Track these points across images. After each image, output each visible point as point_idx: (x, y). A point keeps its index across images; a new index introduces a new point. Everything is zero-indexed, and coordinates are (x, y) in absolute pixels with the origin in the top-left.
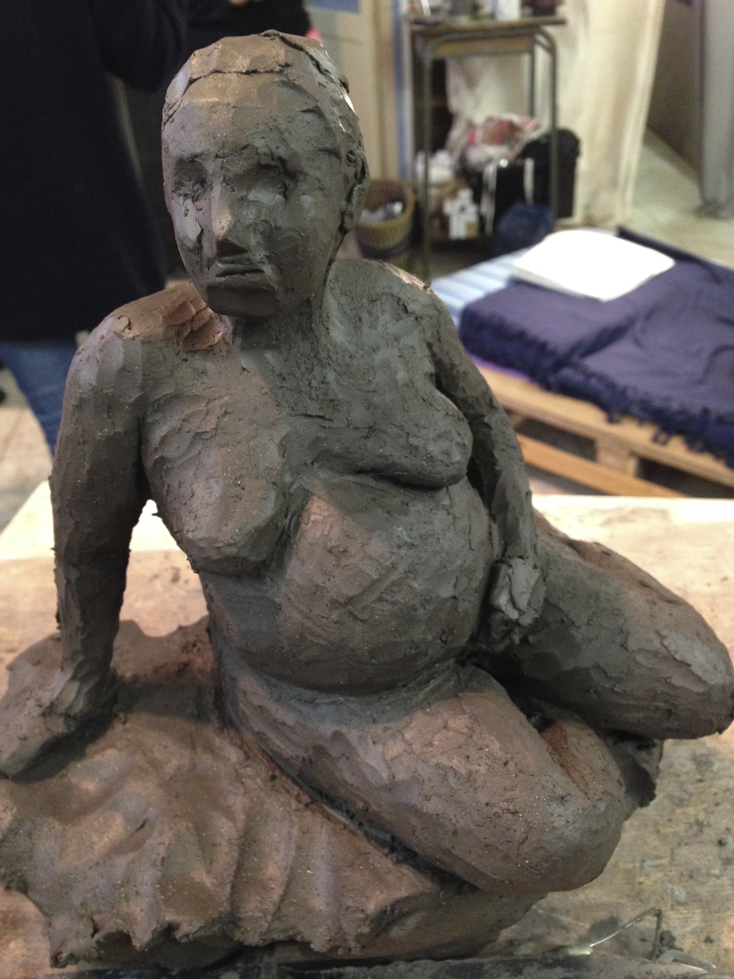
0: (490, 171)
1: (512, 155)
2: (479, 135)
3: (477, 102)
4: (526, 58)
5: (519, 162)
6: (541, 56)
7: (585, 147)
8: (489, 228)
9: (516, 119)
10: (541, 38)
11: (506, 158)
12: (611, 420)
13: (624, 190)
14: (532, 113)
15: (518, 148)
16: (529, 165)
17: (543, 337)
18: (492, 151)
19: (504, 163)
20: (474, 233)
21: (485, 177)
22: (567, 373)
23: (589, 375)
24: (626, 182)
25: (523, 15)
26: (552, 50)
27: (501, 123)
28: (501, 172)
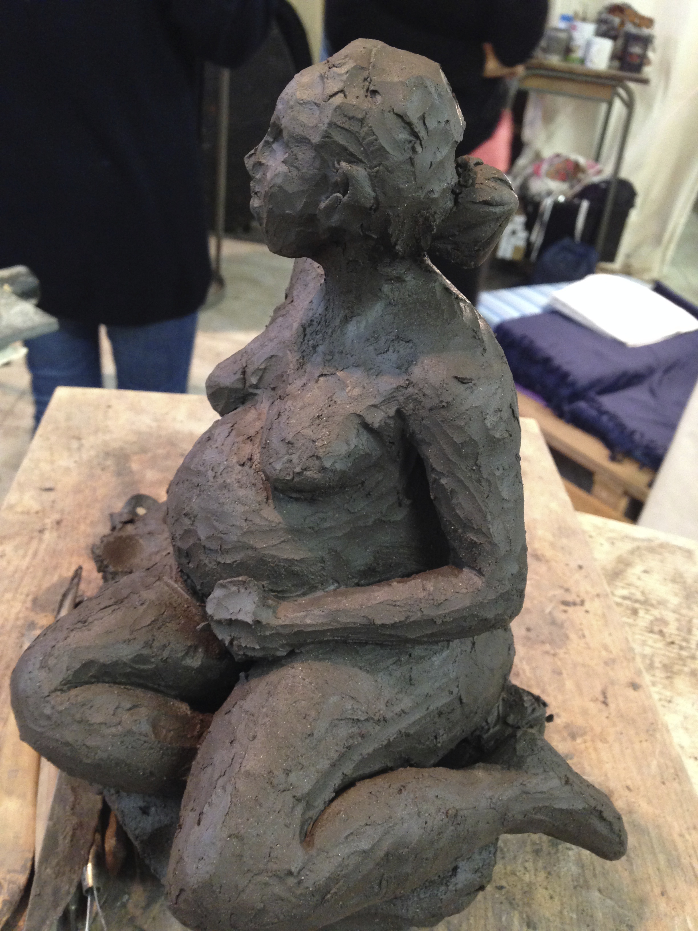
0: (548, 203)
1: (571, 193)
2: (545, 167)
3: (550, 137)
4: (604, 107)
5: (576, 201)
6: (618, 107)
7: (639, 201)
8: (534, 255)
9: (582, 161)
10: (621, 91)
11: (565, 195)
12: (613, 458)
13: (667, 248)
14: (597, 158)
15: (578, 188)
16: (585, 205)
17: (566, 367)
18: (554, 185)
19: (561, 199)
20: (519, 257)
21: (542, 207)
22: (582, 405)
23: (602, 412)
24: (670, 241)
25: (610, 67)
26: (630, 105)
27: (567, 160)
28: (557, 206)
